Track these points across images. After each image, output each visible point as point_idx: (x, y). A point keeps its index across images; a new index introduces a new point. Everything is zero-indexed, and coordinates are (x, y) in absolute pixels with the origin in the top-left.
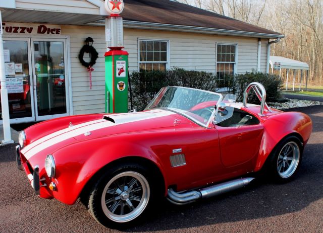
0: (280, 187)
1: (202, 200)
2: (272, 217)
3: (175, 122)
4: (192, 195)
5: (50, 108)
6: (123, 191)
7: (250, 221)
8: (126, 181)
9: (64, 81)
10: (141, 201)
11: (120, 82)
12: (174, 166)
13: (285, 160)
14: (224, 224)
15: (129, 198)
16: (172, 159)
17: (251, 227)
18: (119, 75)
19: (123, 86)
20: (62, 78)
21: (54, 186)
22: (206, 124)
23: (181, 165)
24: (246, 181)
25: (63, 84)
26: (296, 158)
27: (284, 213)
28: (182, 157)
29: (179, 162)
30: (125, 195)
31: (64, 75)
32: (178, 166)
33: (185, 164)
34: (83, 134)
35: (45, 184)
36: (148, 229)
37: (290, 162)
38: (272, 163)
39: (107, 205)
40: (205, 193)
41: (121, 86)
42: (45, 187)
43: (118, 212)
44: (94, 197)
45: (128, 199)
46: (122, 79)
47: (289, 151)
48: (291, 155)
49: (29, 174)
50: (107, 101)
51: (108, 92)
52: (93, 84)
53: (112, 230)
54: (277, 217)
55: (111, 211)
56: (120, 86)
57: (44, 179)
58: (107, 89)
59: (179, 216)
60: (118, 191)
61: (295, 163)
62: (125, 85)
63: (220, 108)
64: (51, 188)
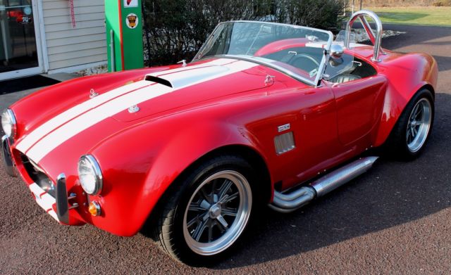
0: (409, 165)
1: (319, 200)
2: (424, 218)
3: (267, 80)
4: (302, 195)
5: (7, 58)
6: (212, 203)
7: (399, 228)
8: (217, 185)
9: (31, 16)
10: (237, 215)
11: (130, 15)
12: (280, 153)
13: (413, 126)
14: (364, 237)
15: (222, 214)
16: (277, 141)
17: (405, 238)
18: (128, 3)
19: (135, 21)
20: (27, 11)
21: (98, 207)
22: (313, 79)
23: (289, 150)
24: (369, 162)
25: (30, 21)
26: (426, 121)
27: (439, 210)
28: (289, 136)
29: (285, 145)
30: (217, 210)
31: (31, 7)
32: (285, 151)
33: (293, 147)
34: (126, 111)
35: (75, 204)
36: (253, 259)
37: (417, 128)
38: (401, 132)
39: (190, 229)
40: (319, 188)
41: (132, 21)
42: (76, 209)
43: (204, 239)
44: (172, 222)
45: (220, 216)
46: (132, 10)
47: (418, 112)
48: (419, 118)
49: (31, 183)
50: (111, 45)
51: (111, 31)
52: (76, 18)
53: (195, 268)
54: (431, 217)
55: (195, 239)
56: (130, 21)
57: (72, 196)
58: (109, 27)
59: (289, 230)
60: (205, 204)
61: (425, 129)
62: (137, 20)
63: (335, 54)
64: (92, 213)
